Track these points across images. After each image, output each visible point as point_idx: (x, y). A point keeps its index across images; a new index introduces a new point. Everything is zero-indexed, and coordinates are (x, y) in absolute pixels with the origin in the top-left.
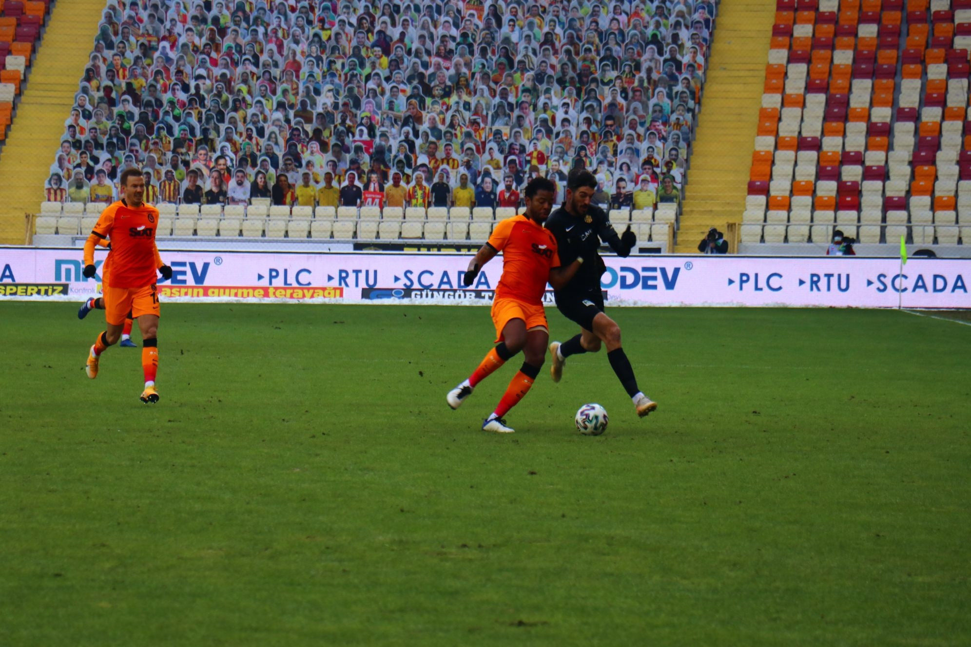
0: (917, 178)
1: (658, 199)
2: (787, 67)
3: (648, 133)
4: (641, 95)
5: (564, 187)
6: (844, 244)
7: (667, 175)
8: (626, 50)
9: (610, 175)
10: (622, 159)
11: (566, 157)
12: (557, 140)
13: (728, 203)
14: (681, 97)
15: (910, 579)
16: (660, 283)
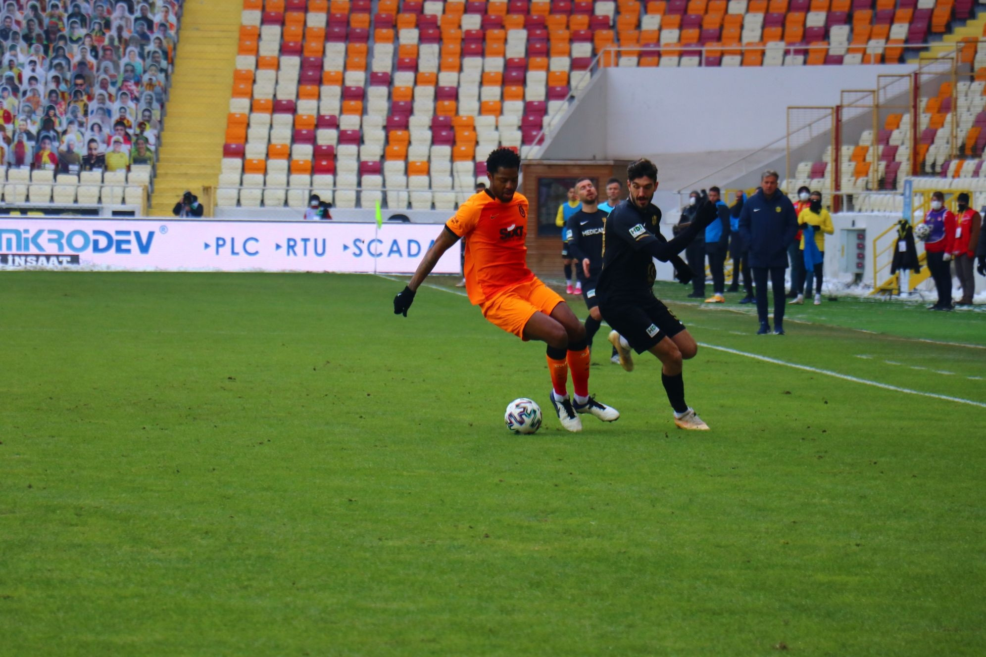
0: (391, 142)
1: (132, 161)
2: (260, 29)
3: (120, 93)
4: (111, 54)
5: (33, 147)
6: (321, 209)
7: (140, 136)
8: (95, 7)
9: (80, 136)
10: (92, 119)
11: (33, 117)
12: (25, 99)
13: (204, 166)
14: (153, 57)
15: (381, 543)
16: (134, 246)
